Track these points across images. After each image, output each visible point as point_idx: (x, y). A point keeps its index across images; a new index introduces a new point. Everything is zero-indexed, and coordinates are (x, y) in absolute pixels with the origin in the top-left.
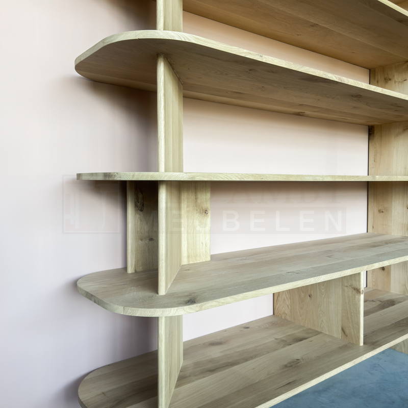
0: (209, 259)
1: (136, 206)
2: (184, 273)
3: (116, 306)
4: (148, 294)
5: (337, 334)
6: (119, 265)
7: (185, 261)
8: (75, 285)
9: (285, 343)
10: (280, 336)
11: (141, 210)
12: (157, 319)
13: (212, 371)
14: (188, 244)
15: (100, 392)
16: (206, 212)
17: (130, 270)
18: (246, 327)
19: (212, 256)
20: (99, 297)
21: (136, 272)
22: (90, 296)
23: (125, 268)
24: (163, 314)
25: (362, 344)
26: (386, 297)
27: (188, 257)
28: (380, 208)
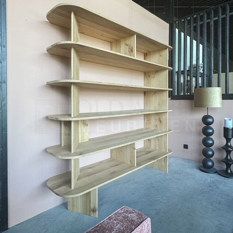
0: (88, 140)
1: (64, 124)
2: (79, 146)
3: (59, 156)
4: (68, 152)
5: (129, 163)
6: (59, 144)
7: (80, 142)
8: (46, 150)
9: (112, 166)
10: (111, 164)
11: (66, 126)
12: (71, 159)
13: (88, 176)
14: (81, 136)
15: (54, 183)
16: (87, 125)
17: (63, 145)
18: (101, 162)
19: (89, 139)
20: (54, 154)
21: (64, 146)
22: (51, 154)
23: (61, 144)
24: (73, 158)
25: (136, 165)
26: (149, 150)
27: (81, 140)
28: (148, 119)
